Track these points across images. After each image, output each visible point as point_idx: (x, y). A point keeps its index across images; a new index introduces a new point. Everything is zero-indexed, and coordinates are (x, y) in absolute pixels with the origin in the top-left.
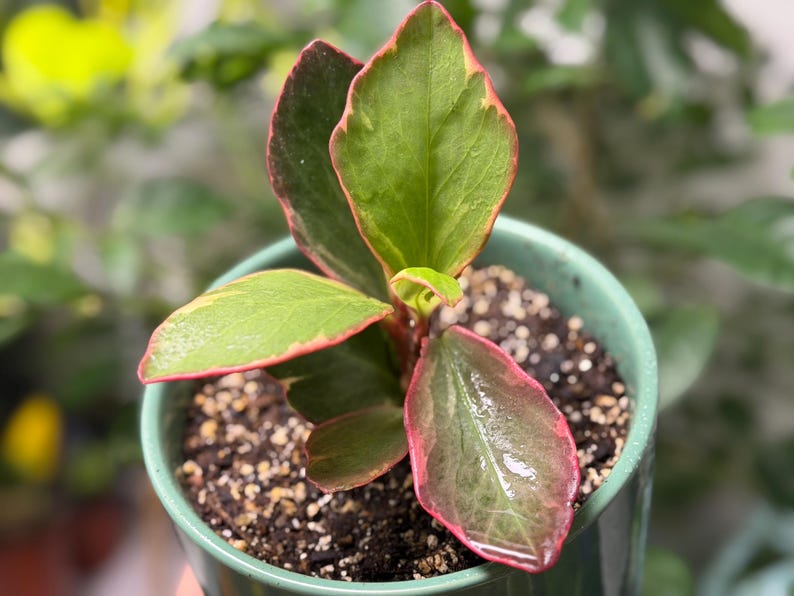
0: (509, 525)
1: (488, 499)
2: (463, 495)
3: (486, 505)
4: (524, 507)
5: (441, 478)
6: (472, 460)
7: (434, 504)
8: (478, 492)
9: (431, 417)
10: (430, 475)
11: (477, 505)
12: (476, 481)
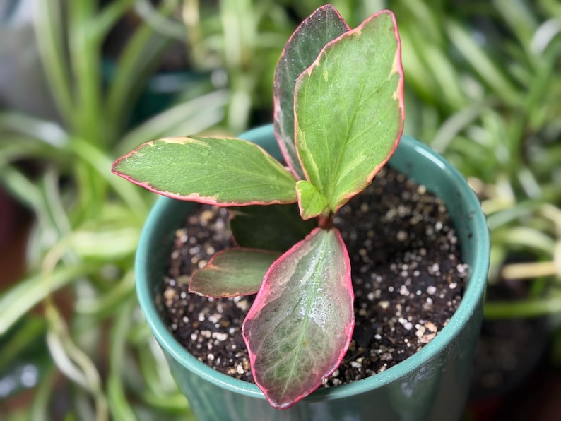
0: (285, 371)
1: (288, 347)
2: (275, 337)
3: (284, 350)
4: (302, 365)
5: (267, 320)
6: (295, 320)
7: (250, 334)
8: (286, 340)
9: (287, 280)
10: (261, 315)
11: (278, 348)
12: (289, 333)
